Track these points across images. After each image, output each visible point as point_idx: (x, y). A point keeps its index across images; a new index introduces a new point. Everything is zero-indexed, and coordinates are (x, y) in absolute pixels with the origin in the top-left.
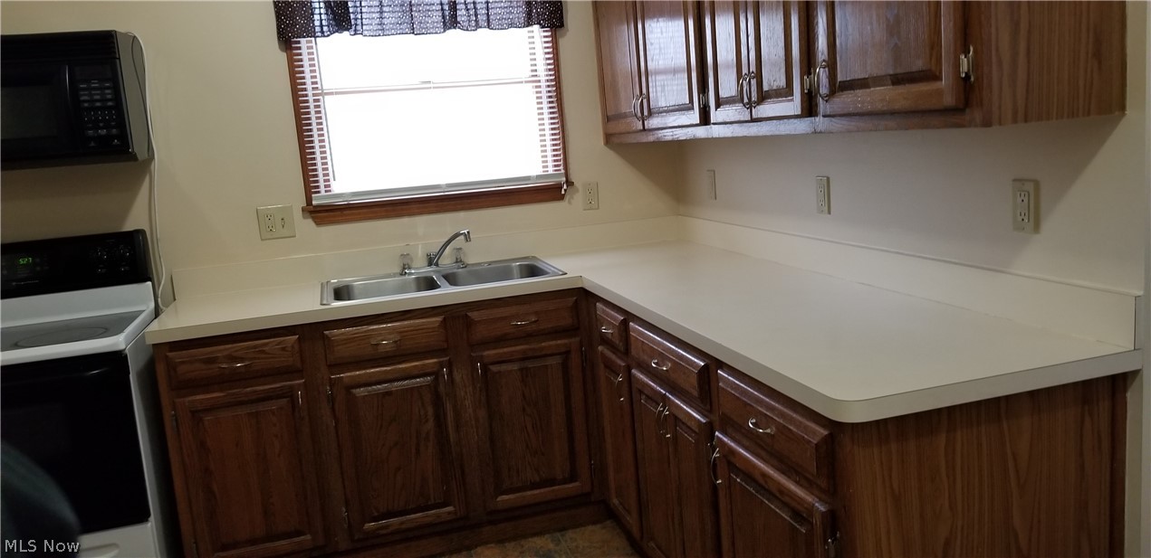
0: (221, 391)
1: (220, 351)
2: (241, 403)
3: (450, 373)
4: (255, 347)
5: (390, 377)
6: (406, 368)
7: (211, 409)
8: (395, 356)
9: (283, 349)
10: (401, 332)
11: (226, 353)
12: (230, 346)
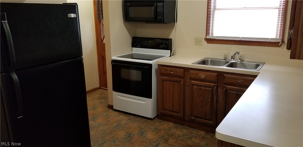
0: (168, 77)
1: (168, 69)
2: (171, 81)
3: (217, 89)
4: (175, 70)
5: (202, 85)
6: (206, 84)
7: (166, 80)
8: (204, 80)
9: (180, 72)
10: (206, 75)
11: (170, 69)
12: (171, 68)
